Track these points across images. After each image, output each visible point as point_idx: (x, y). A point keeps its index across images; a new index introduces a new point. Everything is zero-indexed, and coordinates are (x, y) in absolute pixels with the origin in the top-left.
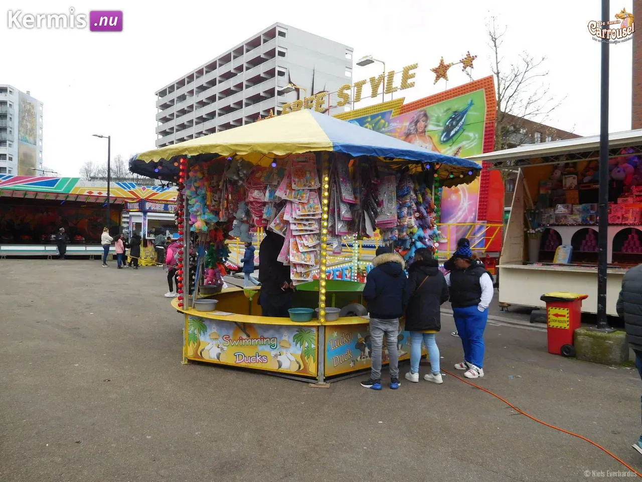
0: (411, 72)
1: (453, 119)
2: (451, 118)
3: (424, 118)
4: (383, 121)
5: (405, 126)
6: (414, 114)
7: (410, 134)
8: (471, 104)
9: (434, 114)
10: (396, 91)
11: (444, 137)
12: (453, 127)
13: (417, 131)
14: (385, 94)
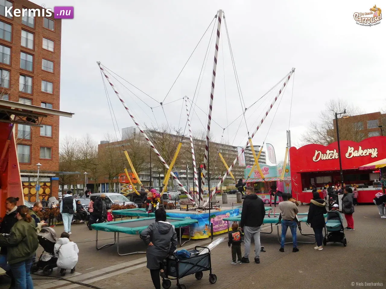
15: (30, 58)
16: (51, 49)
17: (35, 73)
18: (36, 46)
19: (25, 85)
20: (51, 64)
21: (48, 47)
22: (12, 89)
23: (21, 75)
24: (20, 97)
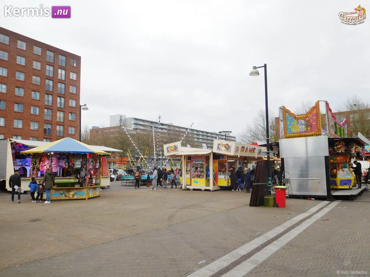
15: (63, 86)
16: (75, 79)
17: (66, 95)
18: (66, 78)
19: (61, 103)
20: (75, 89)
21: (73, 77)
22: (54, 106)
23: (58, 97)
24: (58, 110)
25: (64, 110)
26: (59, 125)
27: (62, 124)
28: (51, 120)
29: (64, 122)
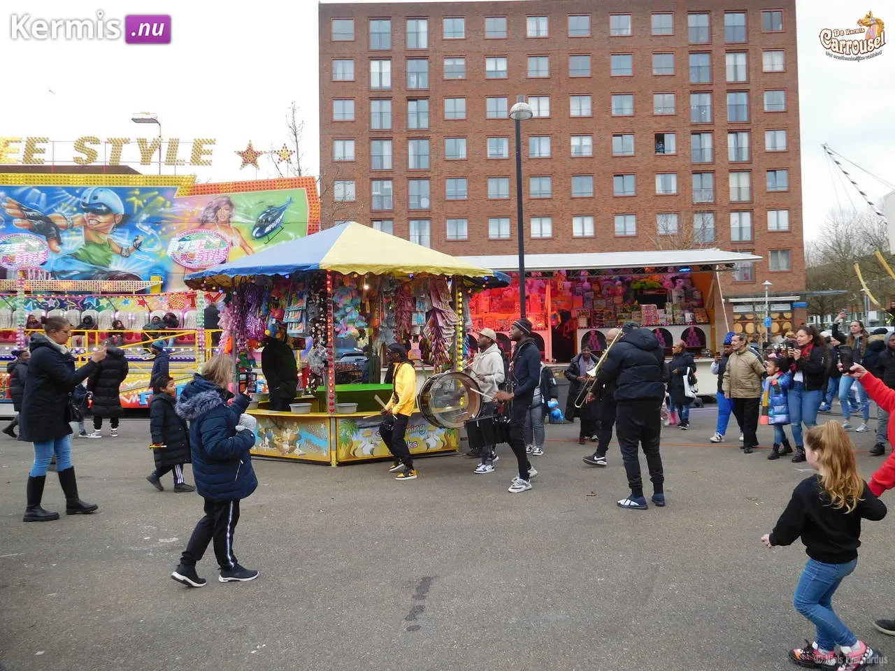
0: (205, 147)
1: (268, 214)
2: (265, 212)
3: (228, 206)
4: (161, 199)
5: (200, 211)
6: (213, 199)
7: (207, 221)
8: (291, 201)
9: (242, 204)
10: (184, 165)
11: (257, 233)
12: (268, 222)
13: (217, 219)
14: (163, 164)
15: (743, 98)
16: (779, 67)
17: (753, 121)
18: (751, 73)
20: (780, 96)
21: (773, 65)
22: (717, 161)
23: (730, 133)
24: (731, 171)
25: (748, 167)
26: (736, 211)
27: (746, 207)
28: (711, 201)
29: (751, 202)
